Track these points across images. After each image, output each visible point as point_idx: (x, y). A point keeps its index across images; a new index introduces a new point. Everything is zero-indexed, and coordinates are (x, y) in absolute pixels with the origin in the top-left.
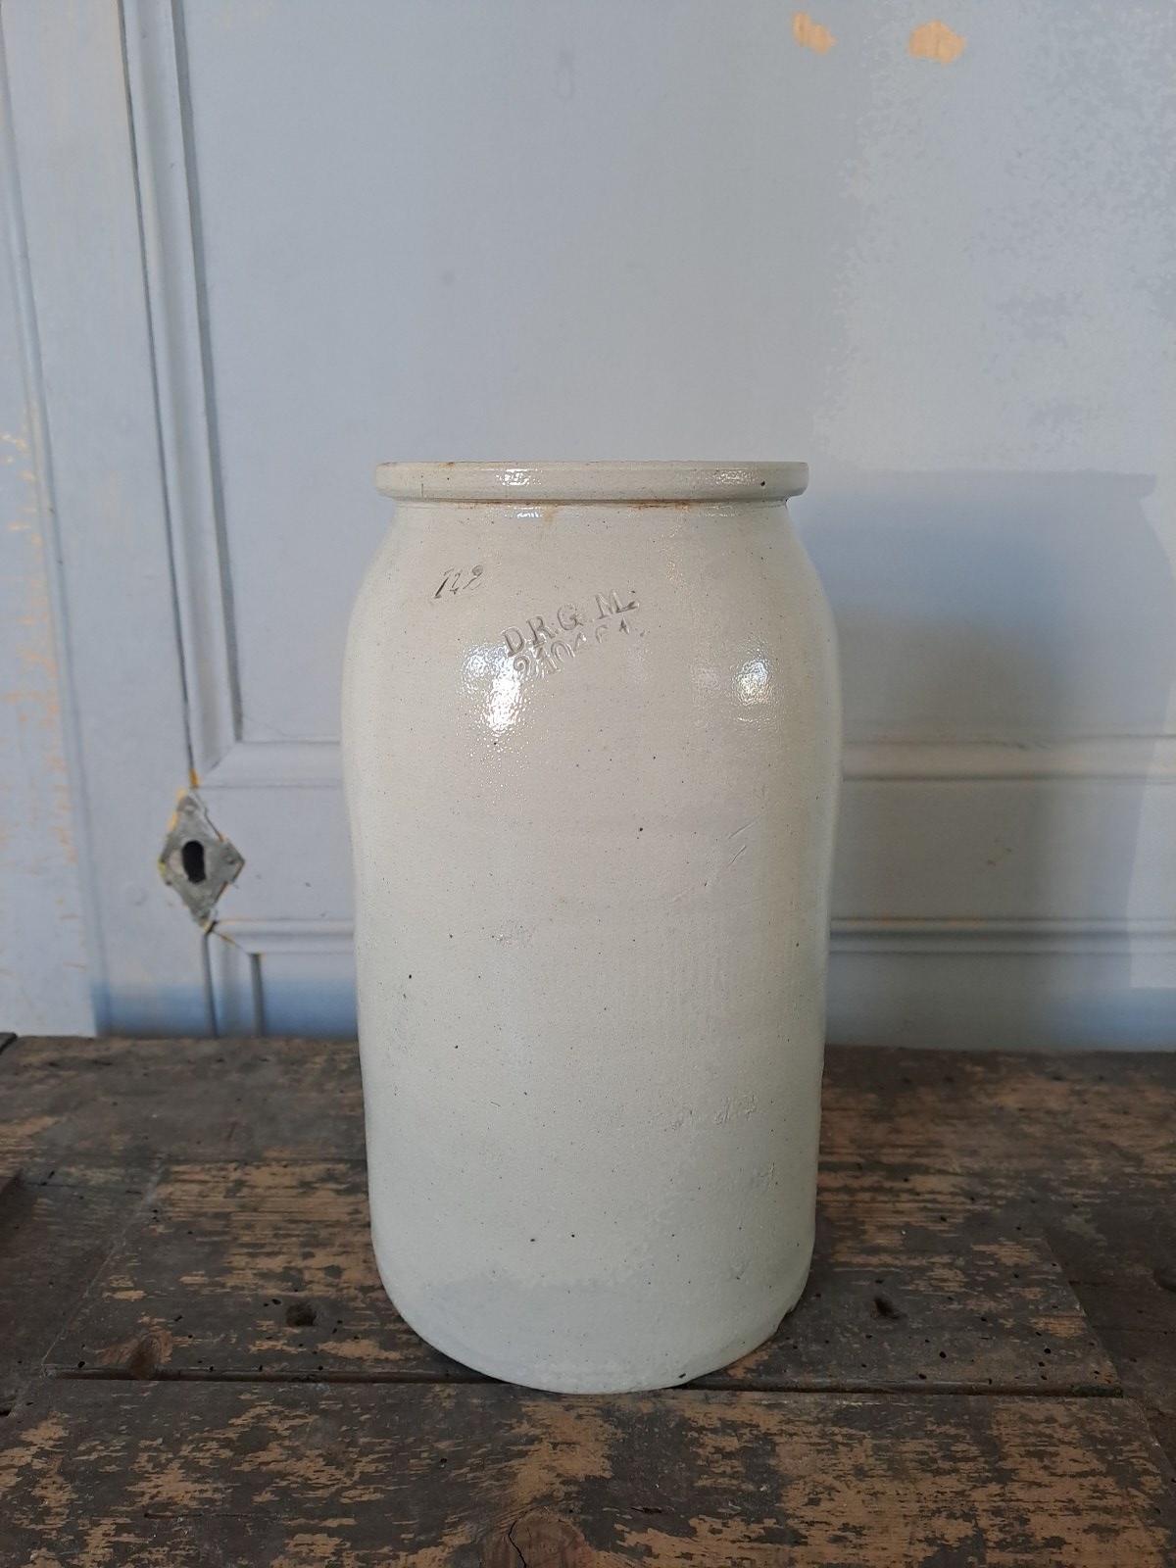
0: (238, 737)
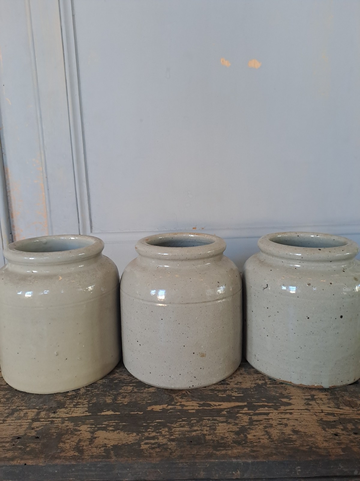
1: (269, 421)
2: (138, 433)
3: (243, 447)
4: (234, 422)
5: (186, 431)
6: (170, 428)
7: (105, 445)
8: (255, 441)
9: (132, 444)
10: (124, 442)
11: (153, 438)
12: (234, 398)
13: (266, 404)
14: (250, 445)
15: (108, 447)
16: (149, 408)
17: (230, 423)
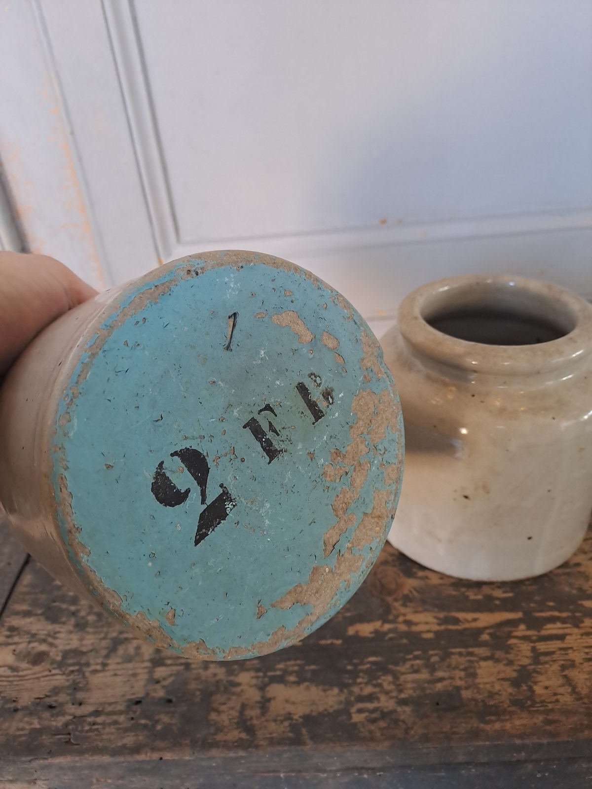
0: (178, 240)
1: (567, 654)
2: (342, 686)
3: (530, 712)
4: (507, 659)
5: (425, 681)
6: (396, 676)
7: (289, 717)
8: (549, 701)
9: (335, 711)
10: (321, 709)
11: (370, 698)
12: (497, 602)
13: (556, 614)
14: (542, 709)
15: (296, 720)
16: (351, 631)
17: (498, 661)
